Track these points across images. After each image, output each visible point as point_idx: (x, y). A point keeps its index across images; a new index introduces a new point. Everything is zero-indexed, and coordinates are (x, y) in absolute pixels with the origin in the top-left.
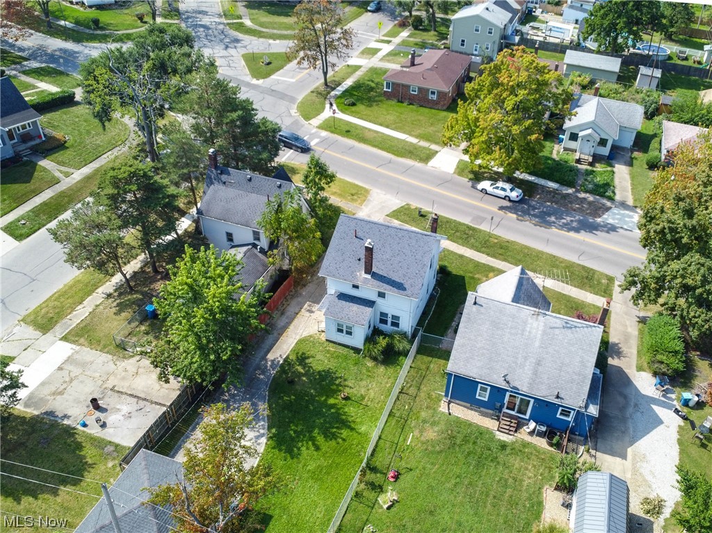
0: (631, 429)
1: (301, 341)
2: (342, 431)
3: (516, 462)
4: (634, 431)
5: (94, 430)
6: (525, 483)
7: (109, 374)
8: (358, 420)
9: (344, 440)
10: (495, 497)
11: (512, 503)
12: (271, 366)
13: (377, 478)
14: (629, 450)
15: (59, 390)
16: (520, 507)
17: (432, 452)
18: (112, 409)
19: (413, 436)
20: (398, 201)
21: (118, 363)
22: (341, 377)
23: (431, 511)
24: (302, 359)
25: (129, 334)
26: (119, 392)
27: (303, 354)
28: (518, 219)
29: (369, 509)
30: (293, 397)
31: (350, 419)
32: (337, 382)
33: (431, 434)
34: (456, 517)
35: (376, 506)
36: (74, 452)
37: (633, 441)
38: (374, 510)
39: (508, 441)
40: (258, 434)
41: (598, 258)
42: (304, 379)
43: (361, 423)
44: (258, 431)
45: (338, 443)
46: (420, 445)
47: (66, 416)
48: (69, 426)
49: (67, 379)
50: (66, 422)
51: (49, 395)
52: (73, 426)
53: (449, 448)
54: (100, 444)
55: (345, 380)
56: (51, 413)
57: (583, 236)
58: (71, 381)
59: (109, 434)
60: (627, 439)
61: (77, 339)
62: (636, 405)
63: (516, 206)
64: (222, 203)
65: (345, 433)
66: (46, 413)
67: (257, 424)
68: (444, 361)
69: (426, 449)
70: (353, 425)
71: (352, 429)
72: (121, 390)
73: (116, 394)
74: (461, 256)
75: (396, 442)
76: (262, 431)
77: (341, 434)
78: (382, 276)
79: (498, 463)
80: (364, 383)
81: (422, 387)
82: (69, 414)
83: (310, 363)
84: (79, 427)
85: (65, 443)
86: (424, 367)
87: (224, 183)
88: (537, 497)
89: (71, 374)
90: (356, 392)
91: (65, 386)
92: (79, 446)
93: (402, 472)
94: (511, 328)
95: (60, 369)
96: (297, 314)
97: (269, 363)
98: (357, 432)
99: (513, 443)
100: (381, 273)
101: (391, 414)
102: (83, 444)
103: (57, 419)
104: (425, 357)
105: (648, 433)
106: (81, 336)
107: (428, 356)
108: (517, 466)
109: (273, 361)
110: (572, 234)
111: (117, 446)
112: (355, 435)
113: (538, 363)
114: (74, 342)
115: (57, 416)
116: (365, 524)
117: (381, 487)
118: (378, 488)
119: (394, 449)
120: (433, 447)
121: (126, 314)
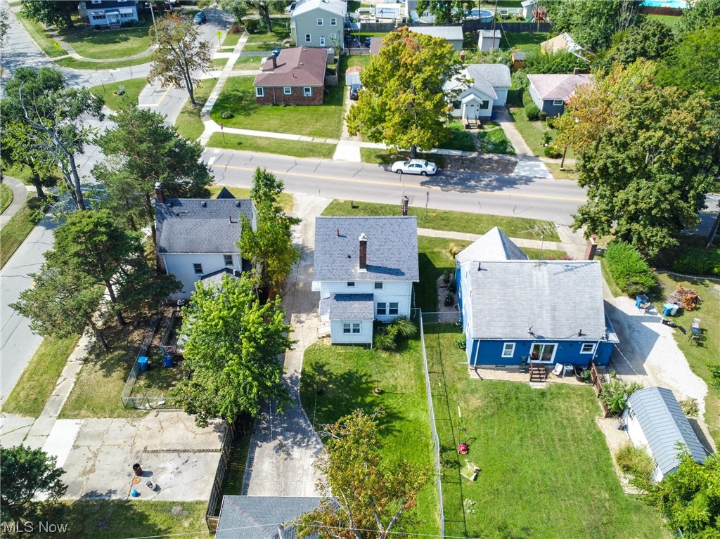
0: (637, 348)
1: (307, 353)
2: (394, 424)
3: (561, 404)
4: (640, 349)
5: (149, 496)
6: (578, 420)
7: (134, 437)
8: (402, 409)
9: (400, 431)
10: (560, 440)
11: (577, 440)
12: (291, 383)
13: (451, 455)
14: (645, 365)
15: (88, 468)
16: (585, 442)
17: (486, 417)
18: (156, 470)
19: (460, 408)
20: (324, 199)
21: (135, 424)
22: (365, 375)
23: (513, 470)
24: (319, 368)
25: (132, 392)
26: (153, 451)
27: (317, 363)
28: (443, 190)
29: (458, 486)
30: (330, 406)
31: (395, 411)
32: (364, 380)
33: (475, 402)
34: (537, 468)
35: (463, 481)
36: (140, 523)
37: (644, 359)
38: (463, 485)
39: (543, 388)
40: (315, 450)
41: (530, 208)
42: (331, 386)
43: (407, 411)
44: (315, 448)
45: (395, 436)
46: (471, 415)
47: (110, 492)
48: (120, 501)
49: (91, 455)
50: (114, 497)
51: (79, 476)
52: (125, 499)
53: (498, 409)
54: (165, 507)
55: (370, 376)
56: (92, 494)
57: (506, 192)
58: (96, 455)
59: (166, 496)
60: (638, 357)
61: (77, 412)
62: (630, 327)
63: (434, 179)
64: (183, 236)
65: (397, 424)
66: (87, 495)
67: (308, 441)
68: (450, 334)
69: (479, 416)
70: (400, 415)
71: (402, 419)
72: (155, 449)
73: (152, 455)
75: (448, 418)
76: (318, 446)
77: (394, 426)
78: (377, 267)
79: (546, 409)
80: (388, 374)
81: (444, 362)
82: (113, 489)
83: (329, 370)
84: (131, 498)
85: (126, 518)
86: (435, 344)
87: (178, 215)
88: (594, 428)
89: (91, 448)
90: (386, 385)
91: (91, 463)
92: (143, 517)
93: (469, 443)
94: (519, 283)
95: (76, 447)
97: (289, 381)
98: (408, 420)
99: (549, 389)
100: (375, 264)
101: (433, 396)
102: (147, 513)
103: (103, 497)
104: (431, 335)
105: (652, 347)
106: (80, 408)
107: (433, 333)
108: (563, 407)
109: (291, 378)
110: (497, 192)
111: (182, 504)
112: (407, 423)
113: (554, 309)
114: (75, 417)
115: (101, 495)
116: (462, 500)
117: (457, 463)
118: (457, 464)
119: (450, 425)
120: (484, 412)
121: (118, 374)
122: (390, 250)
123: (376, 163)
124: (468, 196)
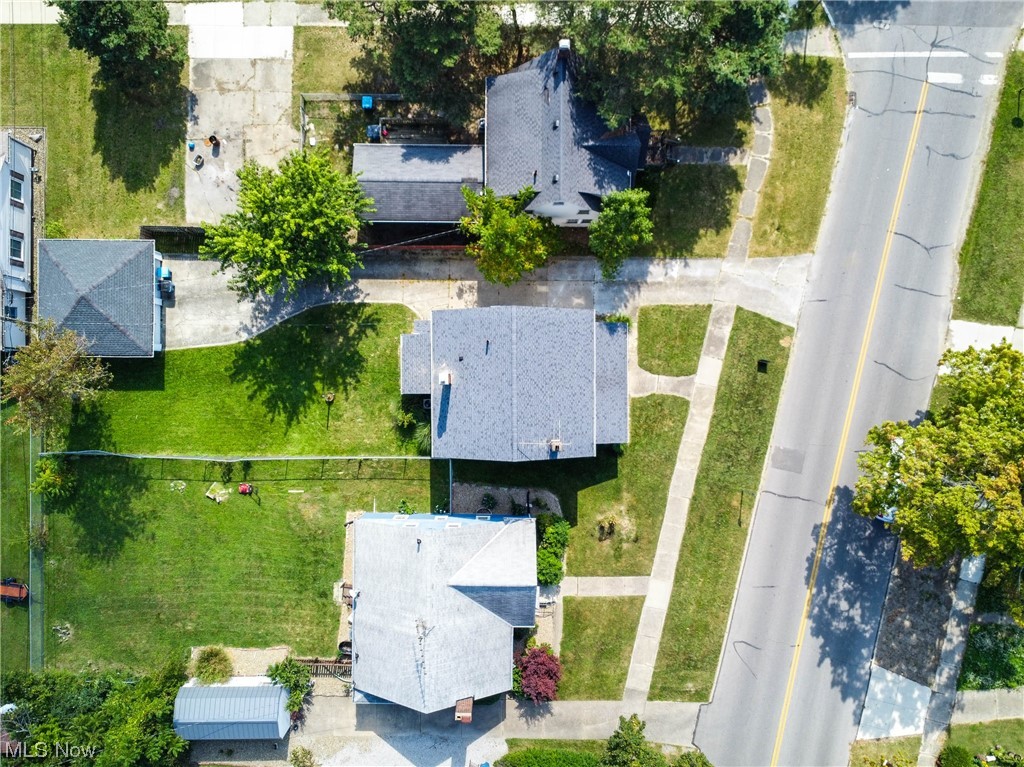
0: (403, 735)
1: (400, 309)
2: (283, 415)
4: (401, 738)
5: (190, 162)
6: (284, 625)
7: (265, 124)
8: (304, 426)
9: (272, 420)
10: (257, 597)
11: (257, 617)
12: (348, 291)
13: (237, 475)
14: (371, 734)
15: (225, 86)
16: (256, 626)
17: (287, 520)
18: (221, 160)
19: (301, 494)
20: (793, 311)
21: (284, 119)
22: (358, 381)
23: (219, 538)
24: (371, 323)
25: (329, 101)
26: (244, 150)
27: (379, 321)
28: (817, 528)
29: (201, 478)
30: (308, 340)
31: (301, 417)
32: (349, 380)
33: (311, 512)
34: (221, 565)
35: (207, 483)
36: (162, 159)
37: (385, 737)
38: (201, 483)
39: (334, 596)
40: (249, 326)
42: (341, 340)
43: (301, 432)
44: (253, 326)
45: (265, 416)
46: (292, 504)
47: (195, 119)
48: (186, 132)
49: (242, 83)
50: (189, 125)
51: (217, 80)
52: (187, 137)
53: (299, 537)
54: (178, 181)
55: (355, 388)
56: (194, 100)
57: (804, 643)
58: (242, 89)
59: (192, 177)
60: (388, 730)
61: (301, 45)
62: (445, 740)
65: (282, 418)
66: (193, 96)
67: (262, 318)
68: (429, 496)
69: (288, 513)
70: (294, 423)
71: (289, 424)
72: (247, 151)
73: (240, 151)
74: (670, 459)
75: (288, 477)
76: (254, 330)
77: (279, 414)
78: (448, 398)
79: (301, 592)
80: (359, 410)
81: (376, 482)
82: (199, 121)
83: (367, 336)
84: (188, 143)
85: (166, 145)
86: (411, 474)
88: (273, 640)
89: (252, 80)
90: (342, 408)
91: (231, 86)
92: (166, 160)
93: (253, 495)
95: (254, 63)
96: (449, 279)
97: (352, 288)
98: (287, 431)
99: (333, 604)
100: (452, 396)
101: (324, 462)
102: (171, 164)
103: (190, 114)
104: (428, 469)
105: (403, 755)
106: (306, 49)
107: (432, 474)
108: (304, 613)
109: (357, 289)
110: (805, 625)
111: (182, 196)
112: (283, 430)
114: (296, 47)
115: (193, 110)
116: (185, 480)
117: (229, 480)
118: (227, 479)
119: (279, 478)
120: (294, 519)
121: (355, 75)
122: (470, 418)
123: (933, 406)
124: (795, 569)
